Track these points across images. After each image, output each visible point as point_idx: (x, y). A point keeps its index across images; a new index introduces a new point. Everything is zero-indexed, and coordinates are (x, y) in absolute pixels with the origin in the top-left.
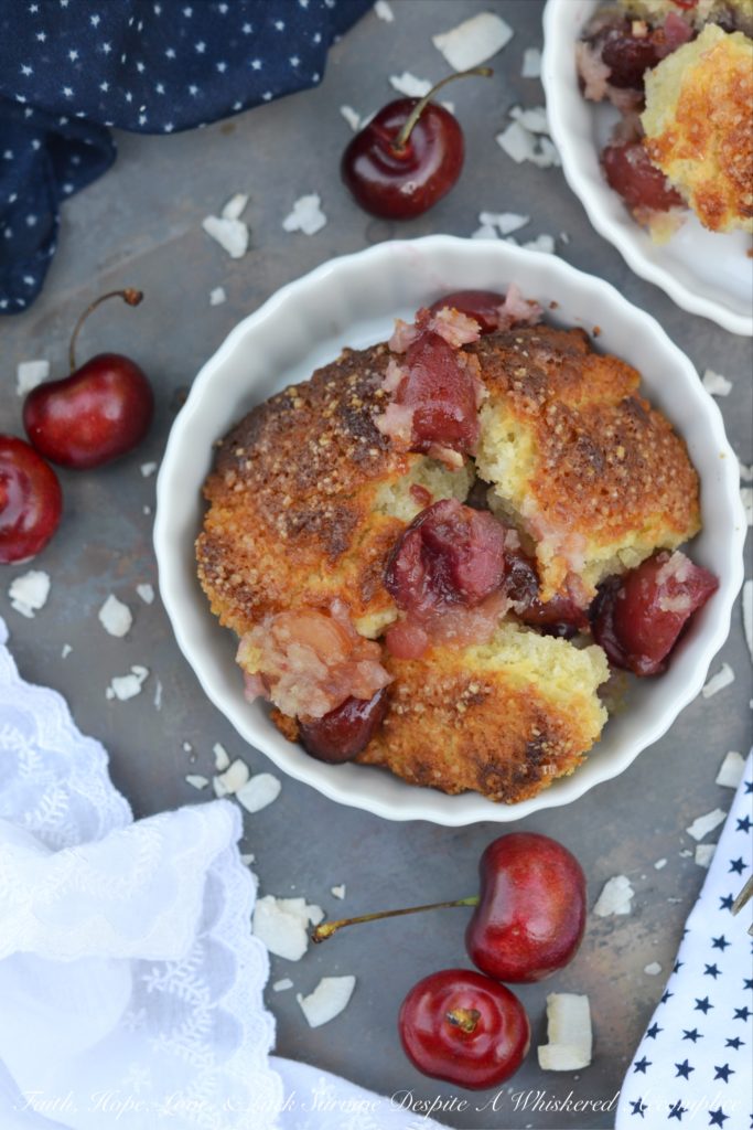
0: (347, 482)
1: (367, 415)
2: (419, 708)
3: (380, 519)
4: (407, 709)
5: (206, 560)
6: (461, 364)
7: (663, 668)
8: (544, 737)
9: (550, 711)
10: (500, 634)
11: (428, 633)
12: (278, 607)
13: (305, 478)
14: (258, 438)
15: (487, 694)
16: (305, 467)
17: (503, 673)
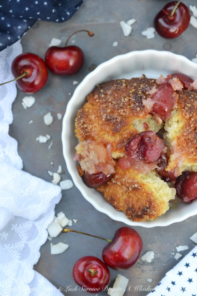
0: (127, 114)
1: (141, 97)
2: (119, 183)
3: (132, 128)
4: (115, 182)
5: (79, 117)
6: (173, 96)
8: (149, 208)
9: (154, 201)
10: (150, 174)
11: (131, 164)
12: (93, 139)
13: (116, 107)
14: (108, 89)
15: (139, 189)
16: (118, 104)
17: (146, 185)
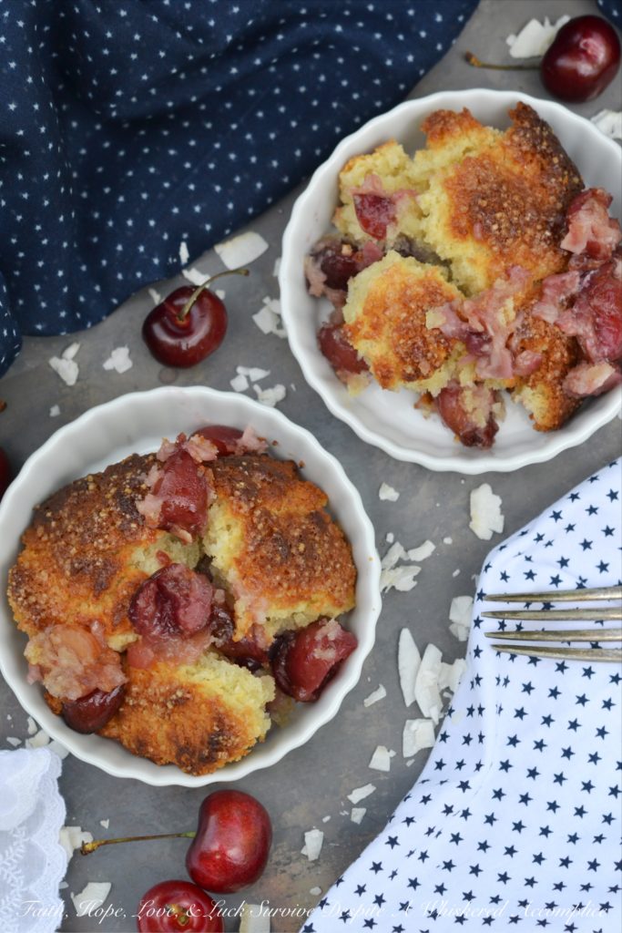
0: (113, 543)
1: (133, 500)
2: (143, 702)
3: (132, 570)
4: (135, 702)
5: (14, 584)
6: (200, 474)
7: (314, 698)
8: (221, 733)
9: (228, 716)
10: (204, 659)
11: (155, 653)
12: (58, 621)
13: (87, 537)
14: (62, 507)
15: (188, 699)
16: (88, 530)
17: (201, 686)
